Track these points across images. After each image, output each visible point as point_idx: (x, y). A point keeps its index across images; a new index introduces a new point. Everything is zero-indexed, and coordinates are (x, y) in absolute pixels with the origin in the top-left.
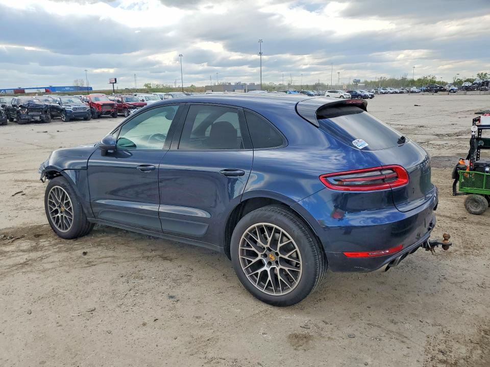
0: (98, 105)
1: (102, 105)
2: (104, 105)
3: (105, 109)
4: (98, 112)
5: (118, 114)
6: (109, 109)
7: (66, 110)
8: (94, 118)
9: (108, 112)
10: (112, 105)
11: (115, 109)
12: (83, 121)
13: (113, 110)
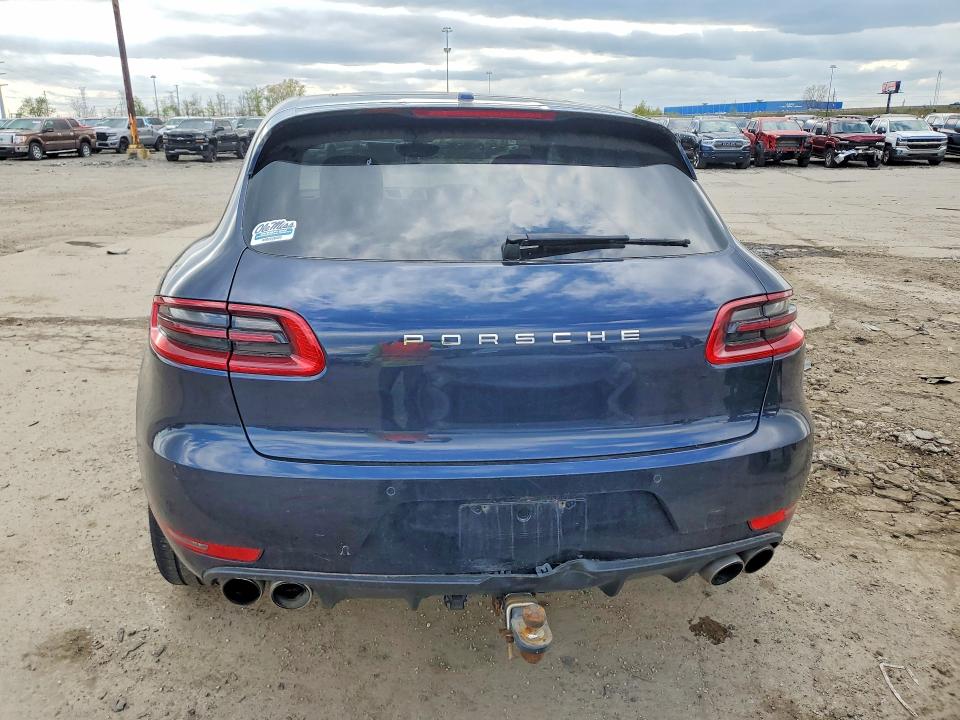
0: (770, 138)
1: (778, 139)
2: (783, 138)
3: (781, 149)
4: (767, 154)
5: (812, 159)
6: (792, 147)
7: (702, 146)
8: (758, 165)
9: (790, 155)
10: (799, 139)
11: (807, 148)
12: (732, 171)
13: (801, 150)
